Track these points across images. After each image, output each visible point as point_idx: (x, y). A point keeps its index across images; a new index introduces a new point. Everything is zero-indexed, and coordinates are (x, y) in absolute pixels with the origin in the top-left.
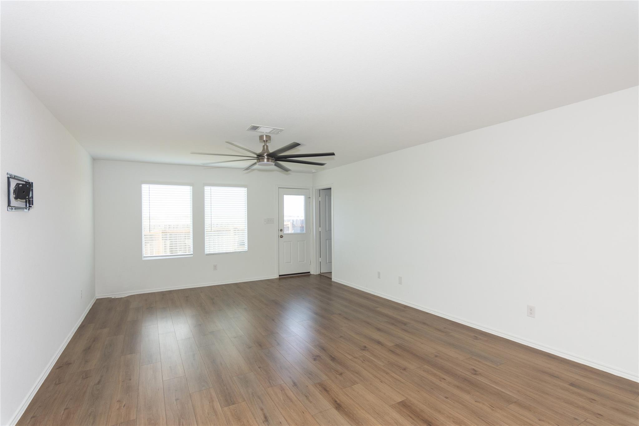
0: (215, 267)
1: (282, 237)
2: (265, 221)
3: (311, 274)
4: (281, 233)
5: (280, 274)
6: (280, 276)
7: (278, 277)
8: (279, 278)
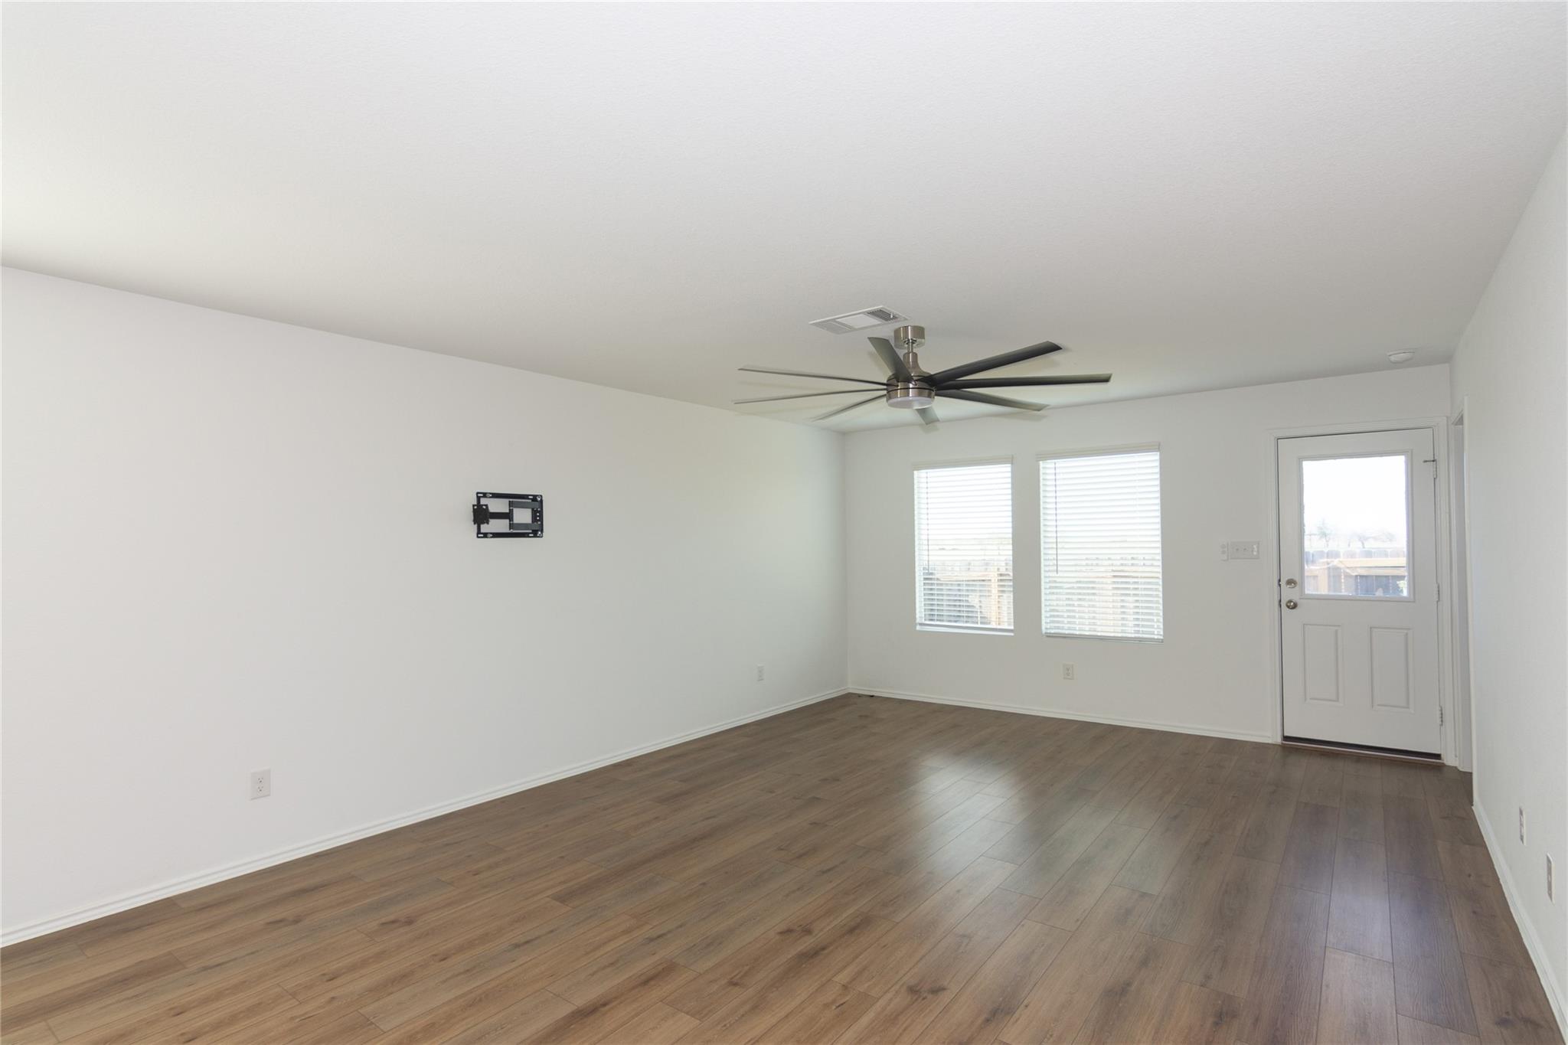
0: (1068, 672)
1: (1293, 606)
2: (1223, 552)
3: (1443, 765)
4: (1288, 594)
5: (1286, 734)
6: (1286, 738)
7: (1279, 740)
8: (1283, 746)
